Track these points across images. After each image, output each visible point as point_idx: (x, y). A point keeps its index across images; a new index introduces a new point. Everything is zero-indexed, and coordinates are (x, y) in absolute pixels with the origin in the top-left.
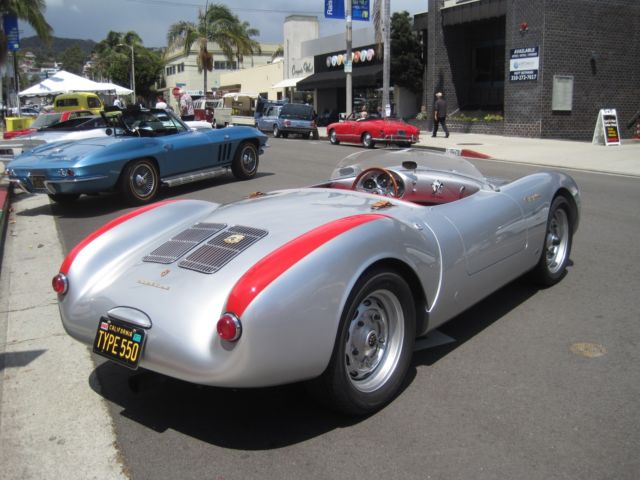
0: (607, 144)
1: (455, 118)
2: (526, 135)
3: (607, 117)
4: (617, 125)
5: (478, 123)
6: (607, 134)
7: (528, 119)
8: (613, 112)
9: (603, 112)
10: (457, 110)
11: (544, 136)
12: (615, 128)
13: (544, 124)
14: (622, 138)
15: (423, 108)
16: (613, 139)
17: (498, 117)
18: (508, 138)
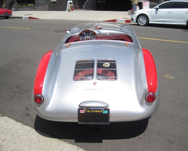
0: (71, 11)
1: (17, 6)
2: (44, 10)
3: (70, 3)
4: (73, 5)
5: (26, 7)
6: (71, 8)
7: (43, 5)
8: (71, 2)
9: (69, 2)
10: (17, 3)
11: (49, 10)
12: (72, 6)
13: (49, 6)
14: (75, 9)
15: (4, 3)
16: (72, 10)
17: (33, 5)
18: (37, 12)
